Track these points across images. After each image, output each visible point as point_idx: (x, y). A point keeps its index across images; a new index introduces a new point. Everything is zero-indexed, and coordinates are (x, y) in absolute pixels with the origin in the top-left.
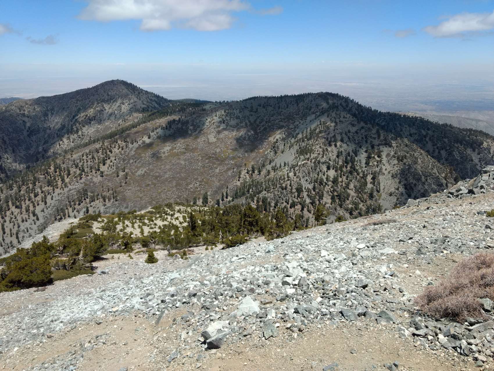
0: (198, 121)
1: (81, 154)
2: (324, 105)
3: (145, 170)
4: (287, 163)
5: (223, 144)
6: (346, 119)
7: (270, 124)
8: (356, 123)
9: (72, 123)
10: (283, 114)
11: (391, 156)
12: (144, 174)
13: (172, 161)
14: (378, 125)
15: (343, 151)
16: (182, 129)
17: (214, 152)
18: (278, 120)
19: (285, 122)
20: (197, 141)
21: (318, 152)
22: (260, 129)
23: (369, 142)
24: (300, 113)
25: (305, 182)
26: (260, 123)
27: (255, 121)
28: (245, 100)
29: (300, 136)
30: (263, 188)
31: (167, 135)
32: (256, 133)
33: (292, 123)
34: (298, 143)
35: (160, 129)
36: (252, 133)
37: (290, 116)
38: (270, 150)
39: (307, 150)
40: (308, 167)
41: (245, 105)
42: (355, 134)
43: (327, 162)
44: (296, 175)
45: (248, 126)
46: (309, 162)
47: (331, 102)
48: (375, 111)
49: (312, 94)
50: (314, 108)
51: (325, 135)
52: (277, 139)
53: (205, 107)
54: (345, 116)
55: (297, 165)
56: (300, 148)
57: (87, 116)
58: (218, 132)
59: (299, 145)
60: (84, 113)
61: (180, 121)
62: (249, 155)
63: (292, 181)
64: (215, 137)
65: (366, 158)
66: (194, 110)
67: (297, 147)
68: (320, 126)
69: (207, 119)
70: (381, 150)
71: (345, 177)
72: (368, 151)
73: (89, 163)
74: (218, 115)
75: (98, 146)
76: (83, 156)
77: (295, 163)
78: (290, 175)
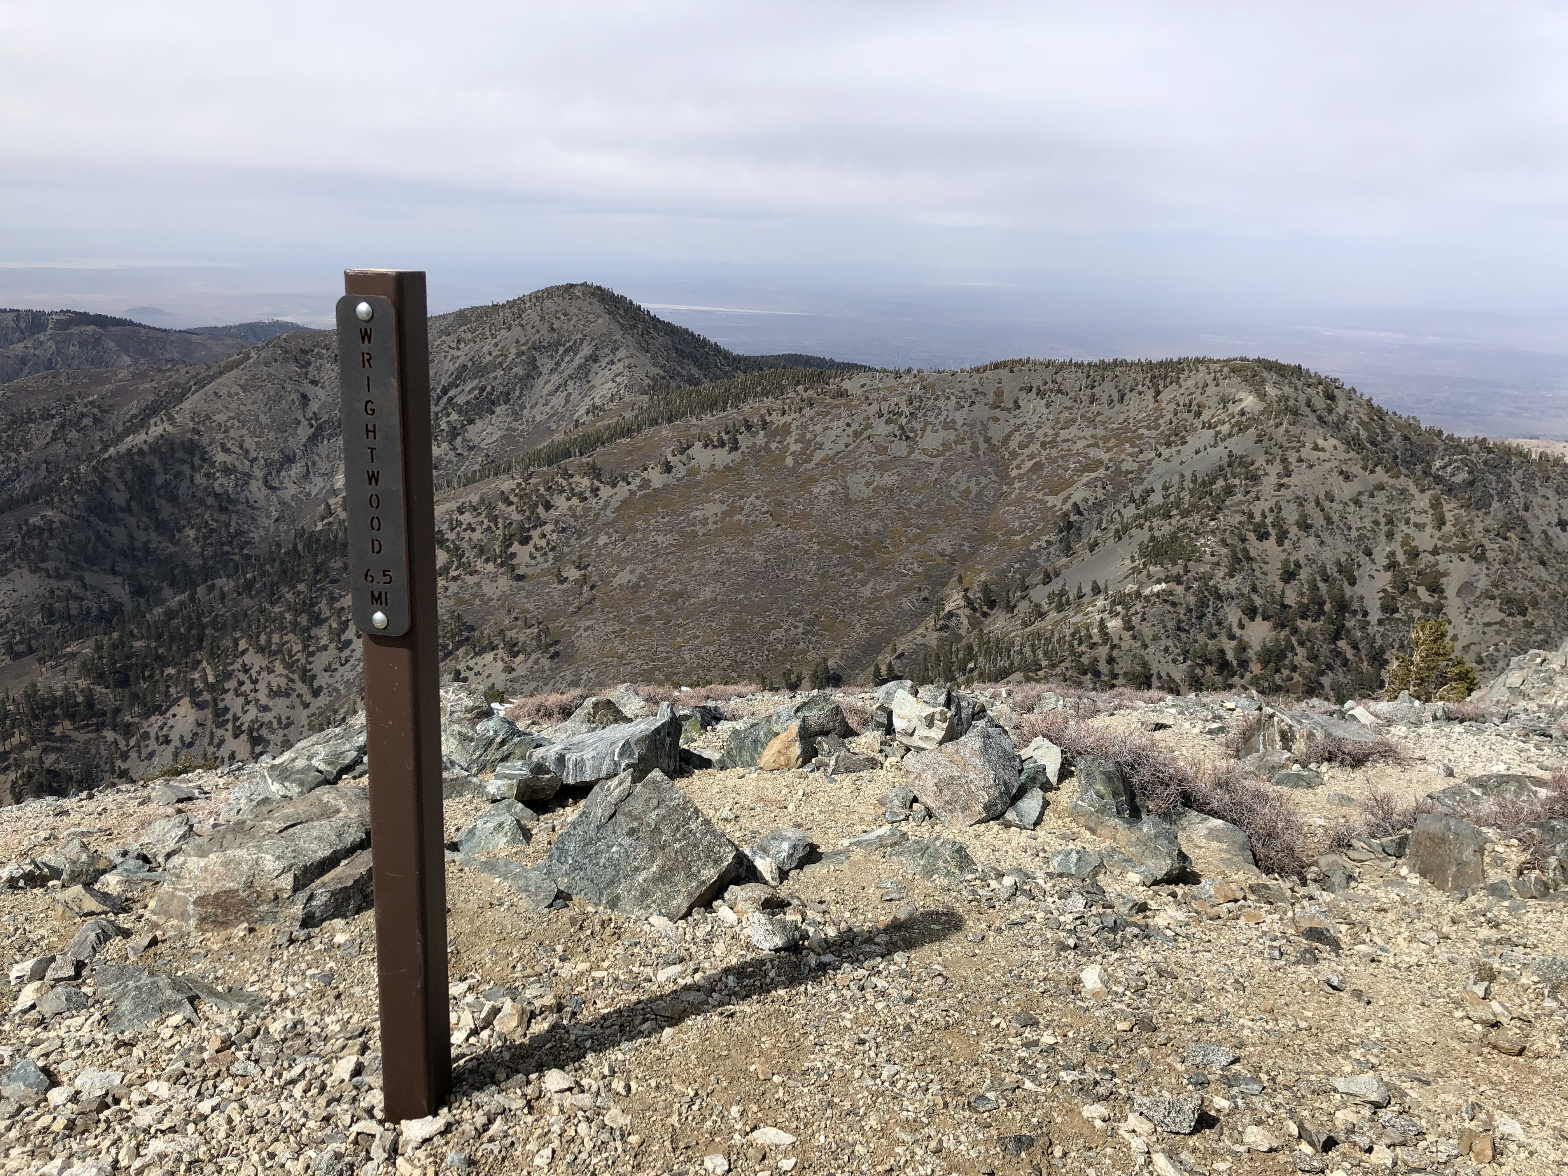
0: (819, 428)
1: (453, 505)
2: (1249, 401)
3: (643, 570)
4: (1102, 587)
5: (892, 506)
6: (1321, 454)
7: (1054, 452)
8: (1356, 469)
9: (438, 409)
10: (1103, 423)
11: (1478, 593)
12: (637, 585)
13: (726, 550)
14: (1438, 480)
15: (1302, 561)
16: (767, 449)
17: (860, 530)
18: (1084, 442)
19: (1109, 450)
20: (811, 493)
21: (1215, 559)
22: (1018, 467)
23: (1398, 537)
24: (1161, 421)
25: (1160, 655)
26: (1022, 446)
27: (1006, 440)
28: (978, 370)
29: (1156, 499)
30: (1012, 663)
31: (720, 466)
32: (1005, 479)
33: (1131, 455)
34: (1148, 524)
35: (698, 445)
36: (994, 477)
37: (1127, 430)
38: (1047, 538)
39: (1176, 546)
40: (1174, 604)
41: (978, 386)
42: (1352, 508)
43: (1242, 595)
44: (1129, 627)
45: (980, 453)
46: (1180, 589)
47: (1271, 391)
48: (1430, 431)
49: (1211, 361)
50: (1213, 411)
51: (1242, 502)
52: (1075, 505)
53: (846, 385)
54: (1321, 442)
55: (1138, 595)
56: (1153, 539)
57: (483, 389)
58: (881, 467)
59: (1151, 529)
60: (476, 382)
61: (765, 425)
62: (974, 551)
63: (1113, 647)
64: (868, 484)
65: (1384, 591)
66: (811, 392)
67: (1142, 535)
68: (1229, 470)
69: (849, 425)
70: (1441, 568)
71: (1304, 651)
72: (1392, 566)
73: (476, 536)
74: (885, 412)
75: (506, 484)
76: (462, 513)
77: (1130, 587)
78: (1109, 625)
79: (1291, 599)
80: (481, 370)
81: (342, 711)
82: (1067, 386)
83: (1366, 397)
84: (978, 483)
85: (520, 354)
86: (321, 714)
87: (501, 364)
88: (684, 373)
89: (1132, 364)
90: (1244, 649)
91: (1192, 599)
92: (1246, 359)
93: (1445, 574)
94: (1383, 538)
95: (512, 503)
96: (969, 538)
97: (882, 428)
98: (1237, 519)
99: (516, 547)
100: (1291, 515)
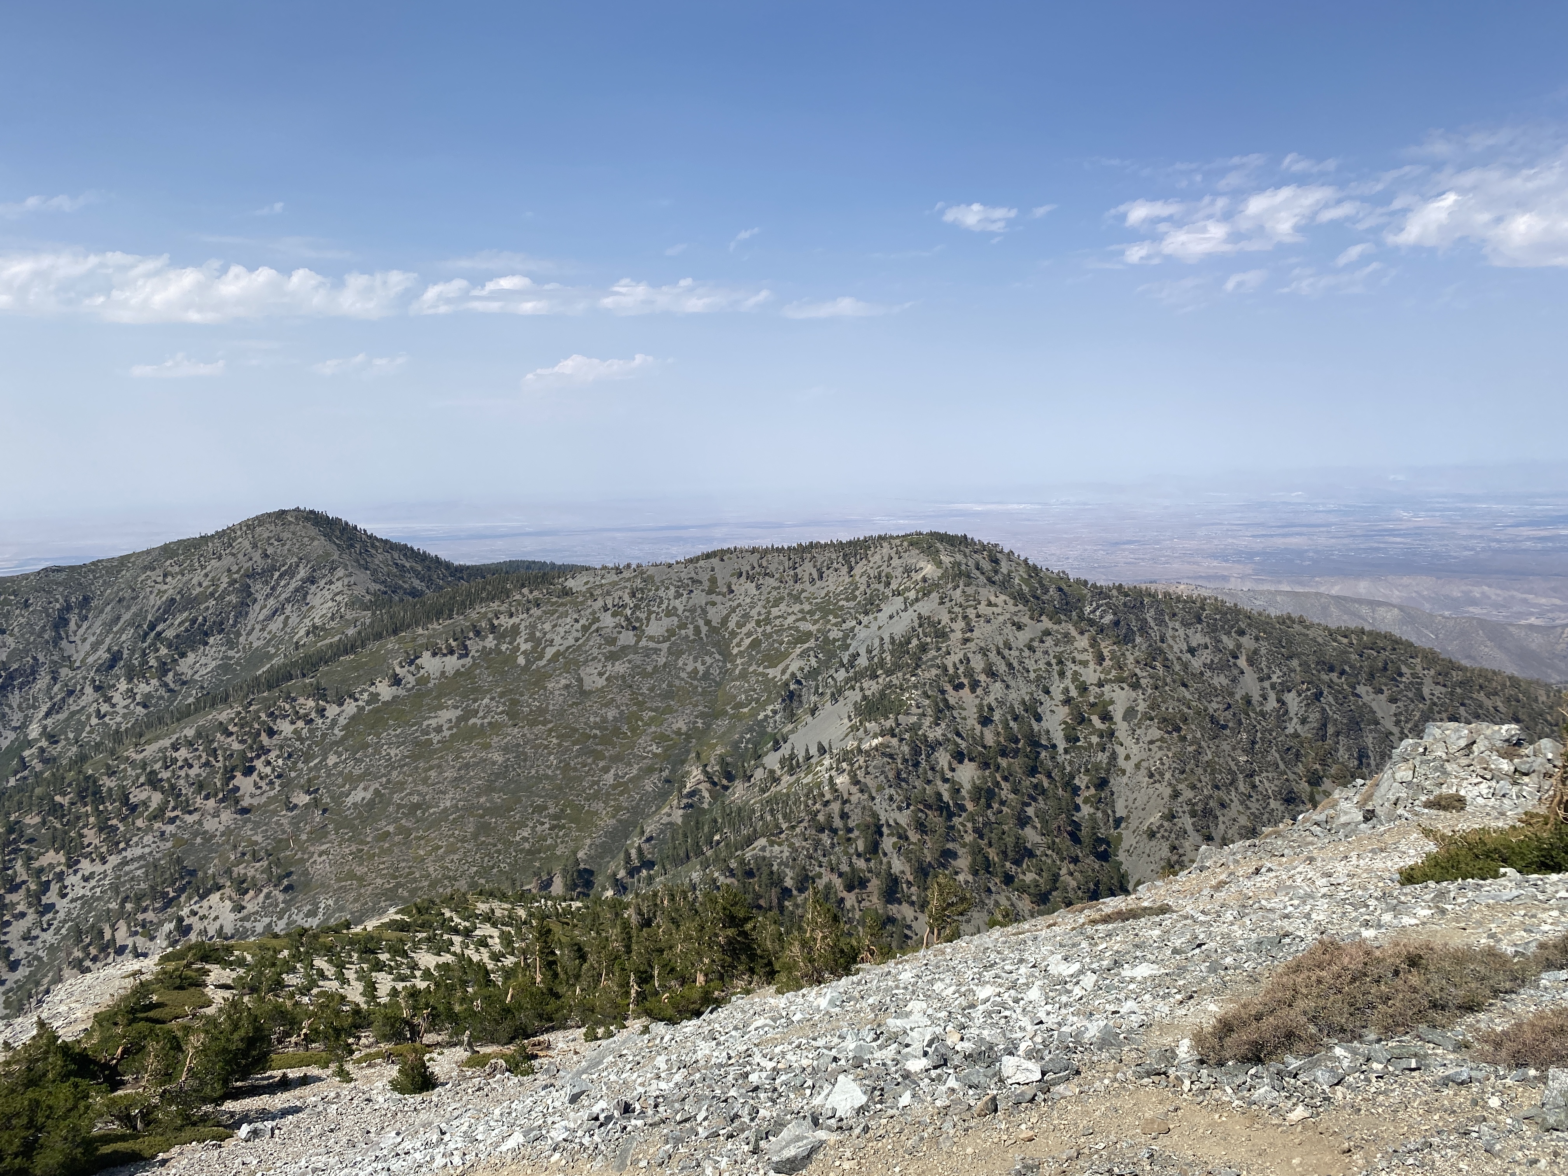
0: (547, 626)
1: (167, 742)
2: (929, 569)
3: (377, 785)
4: (827, 748)
5: (627, 693)
6: (994, 609)
7: (769, 629)
8: (1026, 620)
9: (145, 645)
10: (808, 599)
11: (1139, 716)
12: (372, 800)
13: (464, 755)
14: (1091, 622)
15: (994, 704)
16: (500, 652)
17: (598, 719)
18: (793, 617)
19: (816, 622)
20: (545, 688)
21: (921, 710)
22: (739, 645)
23: (1069, 674)
24: (857, 593)
25: (885, 805)
26: (740, 625)
27: (725, 621)
28: (691, 561)
29: (863, 661)
30: (755, 830)
31: (450, 672)
32: (727, 656)
33: (835, 625)
34: (858, 684)
35: (427, 655)
36: (717, 656)
37: (829, 603)
38: (771, 707)
39: (886, 703)
40: (891, 756)
41: (693, 575)
42: (1027, 653)
43: (949, 740)
44: (856, 782)
45: (703, 635)
46: (895, 741)
47: (946, 559)
48: (1078, 581)
49: (891, 537)
50: (900, 580)
51: (935, 658)
52: (793, 675)
53: (570, 583)
54: (993, 599)
55: (860, 751)
56: (865, 698)
57: (194, 621)
58: (612, 657)
59: (862, 689)
60: (186, 614)
61: (493, 628)
62: (708, 726)
63: (845, 802)
64: (601, 674)
65: (1065, 723)
66: (536, 593)
67: (855, 696)
68: (920, 630)
69: (577, 621)
70: (1107, 697)
71: (1008, 784)
72: (1068, 701)
73: (193, 772)
74: (610, 606)
75: (225, 715)
76: (178, 750)
77: (851, 744)
78: (838, 781)
79: (990, 739)
80: (190, 602)
81: (46, 981)
82: (772, 568)
83: (1022, 558)
84: (703, 663)
85: (232, 582)
86: (20, 988)
87: (212, 594)
88: (406, 586)
89: (826, 545)
90: (958, 791)
91: (906, 749)
92: (921, 534)
93: (1112, 702)
94: (1057, 676)
95: (231, 734)
96: (702, 715)
97: (608, 621)
98: (934, 672)
99: (239, 780)
100: (977, 663)
